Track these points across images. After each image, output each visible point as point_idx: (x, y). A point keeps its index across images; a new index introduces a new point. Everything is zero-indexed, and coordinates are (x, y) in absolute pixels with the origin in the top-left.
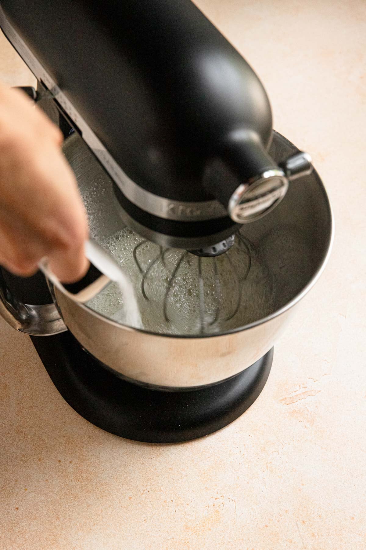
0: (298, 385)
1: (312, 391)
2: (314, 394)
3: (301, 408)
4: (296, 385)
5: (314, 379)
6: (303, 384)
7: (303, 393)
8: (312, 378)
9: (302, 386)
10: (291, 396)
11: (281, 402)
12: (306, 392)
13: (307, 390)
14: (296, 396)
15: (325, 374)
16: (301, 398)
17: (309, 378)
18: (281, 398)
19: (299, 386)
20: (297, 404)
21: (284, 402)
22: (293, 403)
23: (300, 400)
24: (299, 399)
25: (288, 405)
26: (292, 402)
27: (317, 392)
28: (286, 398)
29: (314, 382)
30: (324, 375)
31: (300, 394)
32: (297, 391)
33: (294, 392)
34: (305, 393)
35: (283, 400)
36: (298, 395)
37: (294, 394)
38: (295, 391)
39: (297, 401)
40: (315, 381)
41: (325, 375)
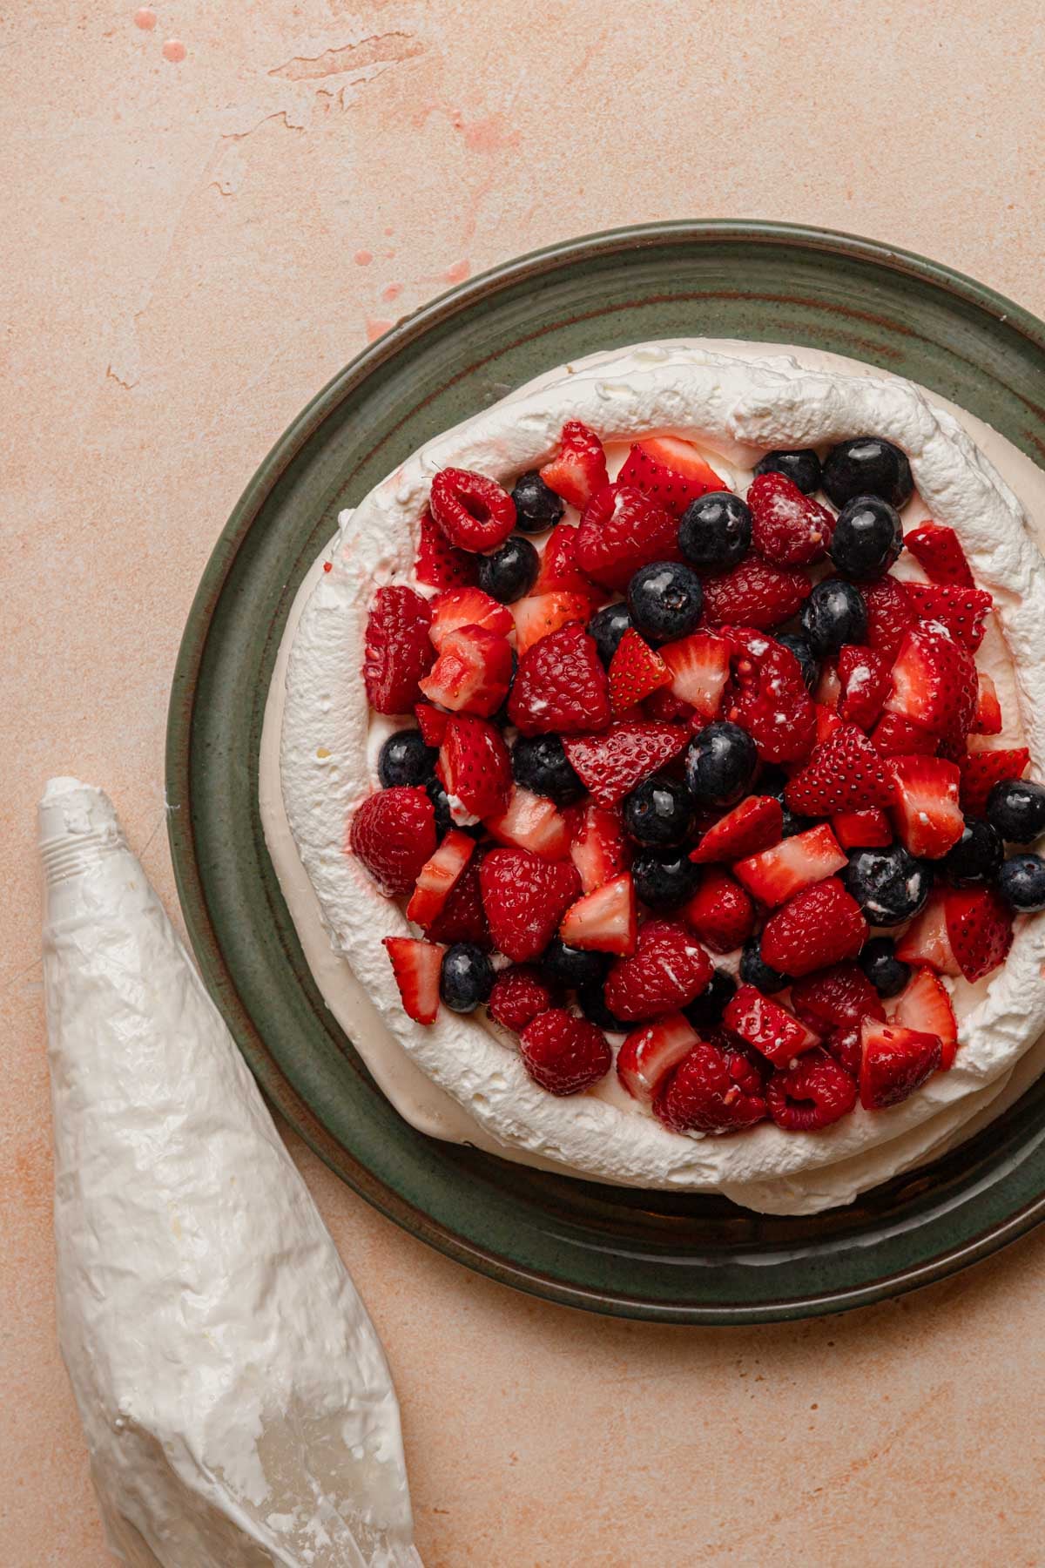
0: (347, 104)
1: (299, 78)
2: (295, 63)
3: (354, 15)
4: (352, 106)
5: (285, 122)
6: (328, 106)
7: (333, 71)
8: (291, 127)
9: (333, 101)
10: (381, 65)
11: (420, 44)
12: (322, 75)
13: (318, 84)
14: (362, 64)
15: (237, 137)
16: (347, 53)
17: (301, 128)
18: (417, 60)
19: (341, 101)
20: (366, 30)
21: (410, 44)
22: (377, 38)
23: (352, 47)
24: (354, 51)
25: (396, 30)
26: (384, 40)
27: (285, 71)
28: (400, 59)
29: (284, 113)
30: (245, 135)
31: (347, 68)
32: (353, 84)
33: (364, 80)
34: (328, 74)
35: (410, 54)
36: (355, 66)
37: (367, 72)
38: (362, 84)
39: (362, 42)
40: (282, 116)
41: (240, 133)
